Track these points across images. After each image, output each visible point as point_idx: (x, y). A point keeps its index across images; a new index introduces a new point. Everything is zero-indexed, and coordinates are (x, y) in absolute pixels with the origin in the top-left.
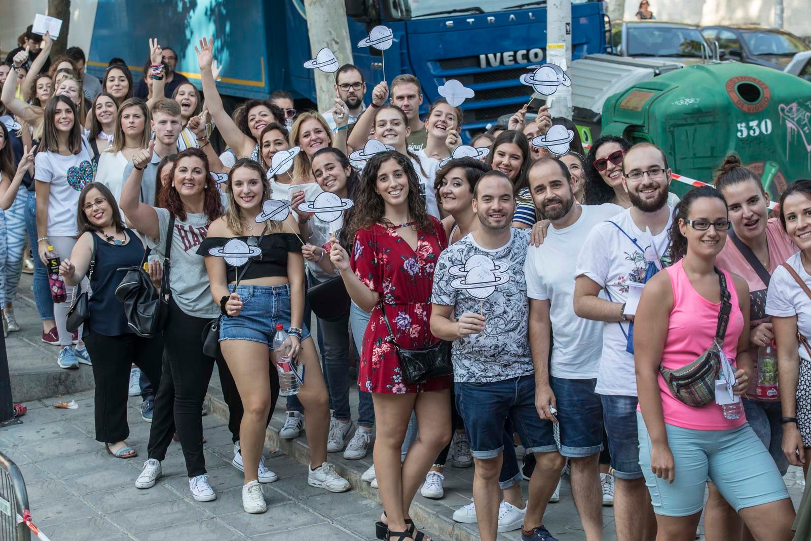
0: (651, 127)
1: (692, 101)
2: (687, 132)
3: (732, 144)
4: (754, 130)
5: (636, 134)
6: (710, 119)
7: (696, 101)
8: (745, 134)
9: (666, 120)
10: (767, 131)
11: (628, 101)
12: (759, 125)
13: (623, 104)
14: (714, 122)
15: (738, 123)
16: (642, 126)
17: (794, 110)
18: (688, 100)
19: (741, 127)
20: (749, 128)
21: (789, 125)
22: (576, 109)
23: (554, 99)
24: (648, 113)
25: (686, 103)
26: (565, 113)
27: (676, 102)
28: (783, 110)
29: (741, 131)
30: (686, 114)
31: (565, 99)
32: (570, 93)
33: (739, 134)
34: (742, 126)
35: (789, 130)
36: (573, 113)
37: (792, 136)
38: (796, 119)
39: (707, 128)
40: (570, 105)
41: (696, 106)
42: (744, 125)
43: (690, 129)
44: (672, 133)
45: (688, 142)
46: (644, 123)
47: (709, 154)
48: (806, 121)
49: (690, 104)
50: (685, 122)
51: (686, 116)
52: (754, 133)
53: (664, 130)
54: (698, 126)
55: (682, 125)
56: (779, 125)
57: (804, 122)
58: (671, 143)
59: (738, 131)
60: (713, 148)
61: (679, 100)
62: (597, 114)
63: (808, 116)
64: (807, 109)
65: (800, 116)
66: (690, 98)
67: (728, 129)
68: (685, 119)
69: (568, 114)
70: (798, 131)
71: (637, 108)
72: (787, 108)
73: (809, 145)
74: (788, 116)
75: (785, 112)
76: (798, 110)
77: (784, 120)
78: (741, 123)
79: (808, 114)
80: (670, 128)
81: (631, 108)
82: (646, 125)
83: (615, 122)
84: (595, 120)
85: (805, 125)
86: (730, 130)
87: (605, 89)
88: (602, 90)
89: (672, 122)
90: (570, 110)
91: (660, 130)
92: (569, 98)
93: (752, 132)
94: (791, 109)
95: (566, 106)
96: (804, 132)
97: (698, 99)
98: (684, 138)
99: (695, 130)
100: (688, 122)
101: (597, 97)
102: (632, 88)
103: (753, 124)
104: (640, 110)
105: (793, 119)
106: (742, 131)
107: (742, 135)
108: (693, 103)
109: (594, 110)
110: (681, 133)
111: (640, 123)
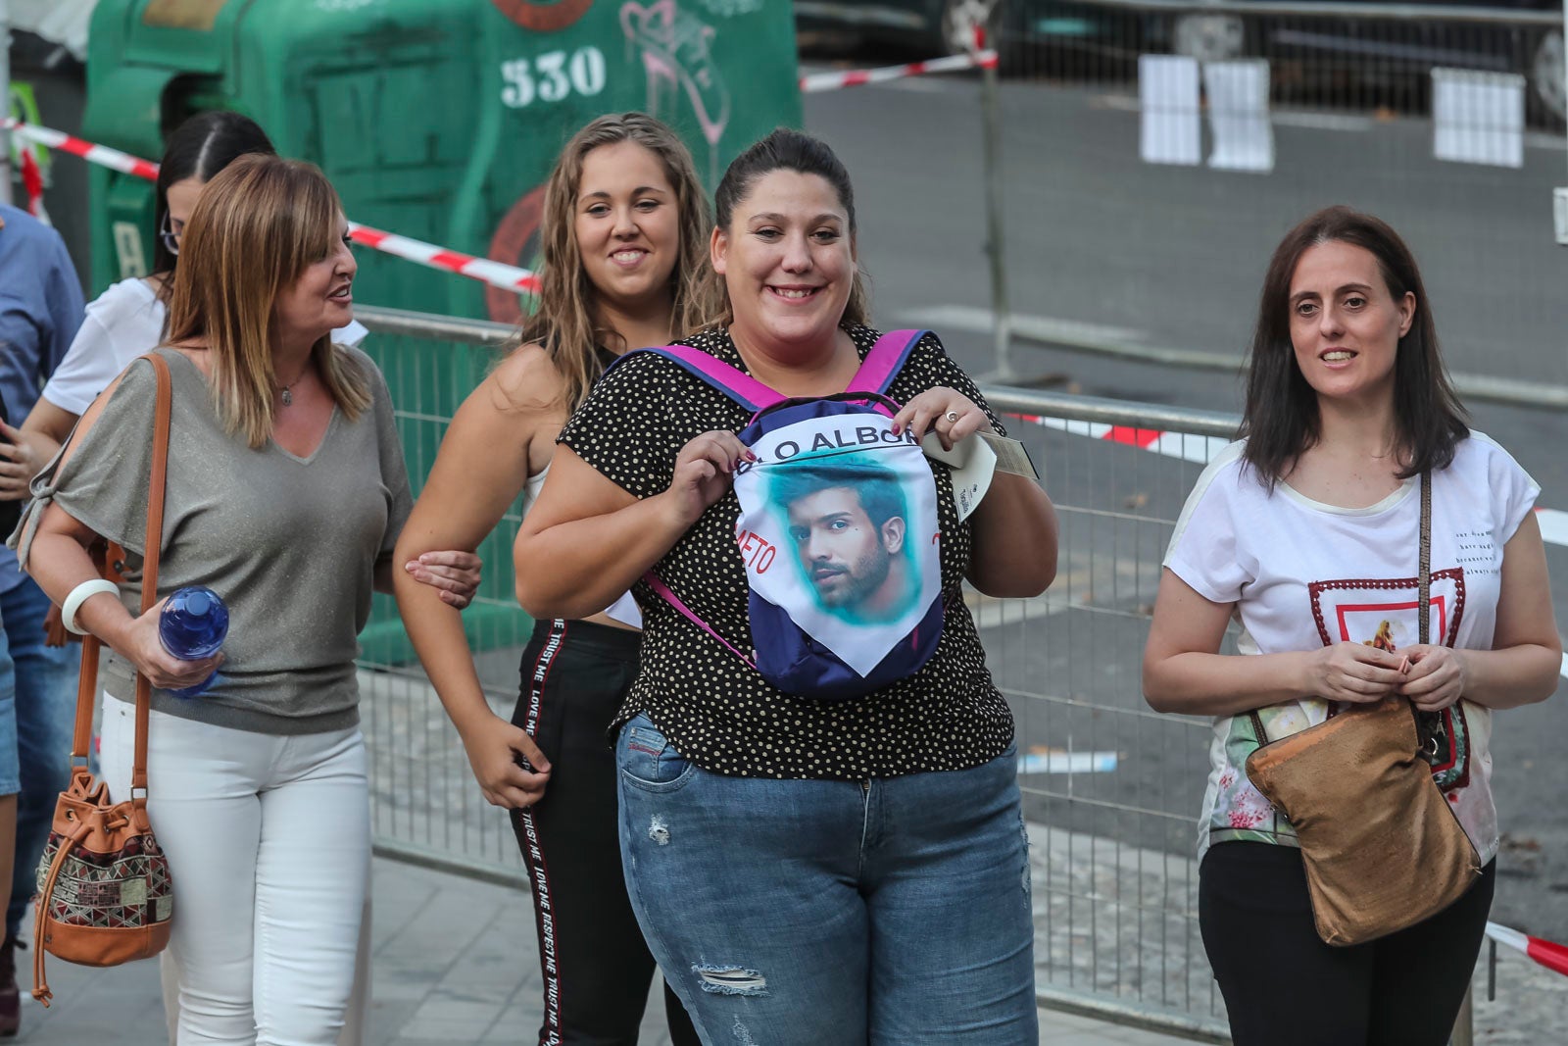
0: (248, 78)
2: (354, 93)
3: (490, 131)
4: (553, 83)
5: (199, 100)
6: (423, 50)
8: (526, 95)
9: (293, 57)
10: (589, 81)
12: (566, 68)
13: (153, 10)
14: (431, 62)
15: (504, 58)
16: (217, 77)
17: (668, 18)
19: (515, 72)
20: (538, 77)
21: (656, 65)
22: (16, 33)
24: (237, 41)
25: (349, 5)
27: (321, 4)
28: (634, 19)
29: (515, 86)
30: (354, 36)
33: (508, 96)
34: (515, 70)
35: (653, 83)
36: (10, 42)
37: (664, 98)
38: (673, 47)
39: (411, 83)
41: (380, 14)
42: (522, 66)
43: (364, 83)
44: (311, 95)
45: (359, 121)
46: (223, 65)
47: (420, 155)
48: (702, 52)
49: (361, 7)
50: (341, 61)
51: (354, 43)
52: (554, 88)
53: (288, 86)
54: (387, 72)
55: (342, 71)
56: (622, 61)
57: (694, 58)
58: (309, 124)
59: (503, 84)
60: (432, 141)
62: (52, 47)
63: (707, 39)
64: (705, 16)
65: (685, 36)
67: (476, 81)
68: (349, 52)
70: (681, 88)
71: (199, 22)
72: (645, 15)
73: (714, 118)
74: (650, 39)
75: (643, 25)
76: (677, 21)
77: (638, 50)
78: (514, 58)
79: (708, 31)
80: (305, 80)
81: (179, 22)
82: (230, 72)
83: (131, 64)
84: (52, 60)
85: (699, 65)
86: (479, 82)
89: (310, 62)
90: (4, 32)
91: (274, 86)
93: (545, 90)
94: (657, 17)
96: (698, 86)
98: (346, 109)
99: (380, 86)
100: (364, 57)
103: (550, 62)
104: (207, 27)
105: (663, 46)
106: (517, 84)
107: (517, 96)
109: (48, 30)
110: (336, 95)
111: (208, 65)
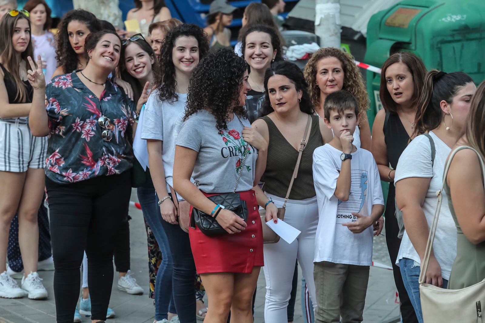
0: (419, 44)
1: (458, 18)
2: (454, 48)
6: (477, 35)
7: (463, 17)
9: (434, 37)
11: (394, 18)
13: (389, 21)
14: (480, 39)
16: (409, 43)
18: (454, 17)
22: (343, 28)
23: (323, 16)
24: (415, 31)
25: (453, 20)
26: (334, 30)
27: (443, 19)
30: (454, 30)
31: (334, 16)
32: (339, 10)
36: (341, 31)
39: (473, 45)
40: (338, 22)
41: (463, 23)
43: (457, 46)
44: (440, 50)
45: (455, 58)
46: (411, 40)
47: (476, 70)
49: (457, 21)
50: (450, 38)
51: (454, 33)
53: (432, 46)
54: (465, 43)
55: (450, 42)
58: (439, 59)
60: (479, 65)
61: (446, 17)
62: (356, 33)
66: (456, 15)
68: (453, 35)
69: (337, 31)
71: (403, 25)
80: (437, 45)
81: (397, 25)
82: (413, 42)
83: (381, 39)
84: (356, 37)
87: (365, 7)
88: (361, 8)
89: (439, 39)
90: (339, 28)
91: (427, 47)
92: (337, 15)
95: (335, 24)
97: (465, 16)
98: (451, 54)
99: (462, 47)
100: (457, 38)
101: (357, 15)
102: (397, 5)
104: (406, 27)
108: (460, 20)
109: (355, 28)
110: (447, 49)
111: (406, 40)
